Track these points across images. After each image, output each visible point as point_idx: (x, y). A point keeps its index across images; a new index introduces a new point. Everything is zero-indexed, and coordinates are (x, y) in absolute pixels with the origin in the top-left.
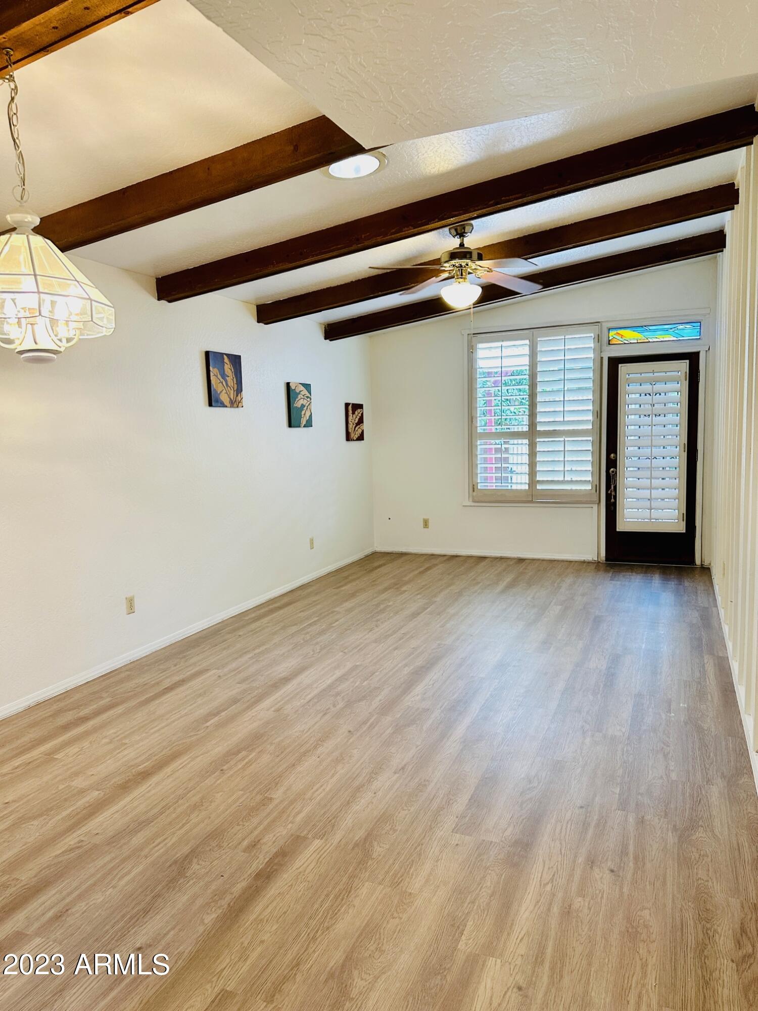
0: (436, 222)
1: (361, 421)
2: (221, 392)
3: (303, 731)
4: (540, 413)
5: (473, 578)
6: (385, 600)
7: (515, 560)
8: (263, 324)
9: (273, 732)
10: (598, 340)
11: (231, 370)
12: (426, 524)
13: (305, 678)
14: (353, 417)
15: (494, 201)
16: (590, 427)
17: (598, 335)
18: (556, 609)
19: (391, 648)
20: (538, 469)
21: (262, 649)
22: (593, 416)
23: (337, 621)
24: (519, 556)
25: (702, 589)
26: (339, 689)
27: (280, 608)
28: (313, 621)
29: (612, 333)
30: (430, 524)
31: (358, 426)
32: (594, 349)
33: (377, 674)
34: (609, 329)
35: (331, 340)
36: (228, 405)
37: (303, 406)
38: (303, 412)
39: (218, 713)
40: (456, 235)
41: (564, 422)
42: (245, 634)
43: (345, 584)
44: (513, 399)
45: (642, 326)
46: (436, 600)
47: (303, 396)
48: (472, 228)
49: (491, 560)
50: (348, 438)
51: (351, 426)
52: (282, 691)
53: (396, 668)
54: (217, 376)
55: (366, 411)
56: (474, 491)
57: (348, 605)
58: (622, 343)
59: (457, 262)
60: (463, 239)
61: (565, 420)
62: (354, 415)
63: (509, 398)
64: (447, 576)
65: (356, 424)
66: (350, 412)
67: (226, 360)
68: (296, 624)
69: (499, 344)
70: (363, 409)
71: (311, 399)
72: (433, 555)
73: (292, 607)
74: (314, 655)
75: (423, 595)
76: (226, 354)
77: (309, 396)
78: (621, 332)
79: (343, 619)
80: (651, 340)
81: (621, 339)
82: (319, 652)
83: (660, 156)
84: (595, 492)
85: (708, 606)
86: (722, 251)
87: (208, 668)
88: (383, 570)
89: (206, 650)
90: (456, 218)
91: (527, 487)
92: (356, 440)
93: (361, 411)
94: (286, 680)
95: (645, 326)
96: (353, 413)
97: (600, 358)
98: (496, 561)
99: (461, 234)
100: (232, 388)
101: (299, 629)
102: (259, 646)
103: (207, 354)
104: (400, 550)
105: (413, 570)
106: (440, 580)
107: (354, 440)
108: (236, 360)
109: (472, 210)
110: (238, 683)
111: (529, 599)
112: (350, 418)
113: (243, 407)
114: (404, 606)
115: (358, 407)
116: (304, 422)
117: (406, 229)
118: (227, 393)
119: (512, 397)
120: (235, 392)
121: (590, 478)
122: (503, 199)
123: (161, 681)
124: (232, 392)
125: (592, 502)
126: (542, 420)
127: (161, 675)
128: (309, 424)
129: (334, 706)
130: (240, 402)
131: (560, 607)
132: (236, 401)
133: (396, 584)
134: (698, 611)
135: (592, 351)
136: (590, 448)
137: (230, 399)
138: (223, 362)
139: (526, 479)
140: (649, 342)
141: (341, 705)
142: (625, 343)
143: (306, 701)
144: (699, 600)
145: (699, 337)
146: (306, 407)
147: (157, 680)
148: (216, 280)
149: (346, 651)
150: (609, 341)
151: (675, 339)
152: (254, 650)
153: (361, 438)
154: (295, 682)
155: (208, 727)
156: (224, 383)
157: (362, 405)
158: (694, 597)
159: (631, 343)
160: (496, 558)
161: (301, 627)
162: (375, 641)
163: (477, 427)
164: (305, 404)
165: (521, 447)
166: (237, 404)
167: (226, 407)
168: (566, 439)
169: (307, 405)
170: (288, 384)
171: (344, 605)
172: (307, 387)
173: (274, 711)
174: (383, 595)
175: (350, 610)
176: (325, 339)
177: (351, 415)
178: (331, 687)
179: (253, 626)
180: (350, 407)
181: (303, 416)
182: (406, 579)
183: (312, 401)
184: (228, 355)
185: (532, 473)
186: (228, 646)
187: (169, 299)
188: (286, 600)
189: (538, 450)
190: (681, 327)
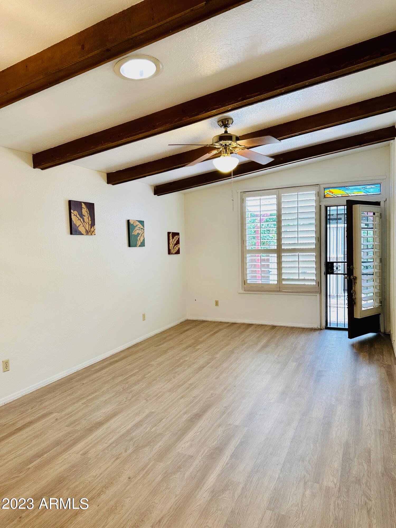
0: (203, 113)
1: (178, 242)
2: (79, 226)
3: (96, 476)
4: (283, 239)
5: (242, 340)
6: (184, 356)
7: (270, 327)
8: (111, 185)
9: (73, 477)
10: (318, 195)
11: (87, 212)
12: (217, 303)
13: (113, 424)
14: (172, 240)
15: (241, 98)
16: (314, 247)
17: (318, 192)
18: (293, 365)
19: (179, 397)
20: (283, 272)
21: (94, 395)
22: (315, 240)
23: (149, 373)
24: (272, 324)
25: (386, 350)
26: (134, 434)
27: (117, 361)
28: (134, 372)
29: (327, 191)
30: (220, 303)
31: (176, 246)
32: (315, 200)
33: (164, 420)
34: (325, 188)
35: (158, 195)
36: (85, 233)
37: (138, 234)
38: (139, 238)
39: (42, 455)
40: (222, 126)
41: (298, 244)
42: (87, 383)
43: (163, 344)
44: (271, 230)
45: (344, 187)
46: (216, 356)
47: (139, 228)
48: (232, 121)
49: (255, 326)
50: (170, 253)
51: (171, 246)
52: (94, 435)
53: (179, 416)
54: (76, 216)
55: (181, 237)
56: (245, 284)
57: (160, 360)
58: (333, 197)
59: (223, 142)
60: (227, 128)
61: (298, 243)
62: (173, 239)
63: (268, 229)
64: (227, 338)
65: (175, 244)
66: (171, 237)
67: (83, 206)
68: (122, 375)
69: (259, 198)
70: (179, 235)
71: (144, 230)
72: (221, 322)
73: (125, 360)
74: (126, 402)
75: (209, 352)
76: (83, 202)
77: (143, 228)
78: (331, 190)
79: (154, 371)
80: (350, 195)
81: (332, 195)
82: (130, 399)
83: (354, 62)
84: (318, 286)
85: (391, 364)
86: (394, 139)
87: (52, 412)
88: (189, 333)
89: (58, 395)
90: (217, 110)
91: (276, 282)
92: (174, 254)
93: (178, 237)
94: (100, 424)
95: (346, 187)
96: (173, 238)
97: (319, 207)
98: (259, 327)
99: (226, 126)
100: (87, 223)
101: (123, 379)
102: (92, 393)
103: (70, 202)
104: (202, 319)
105: (207, 333)
106: (222, 341)
107: (173, 254)
108: (91, 207)
109: (227, 104)
110: (66, 426)
111: (276, 356)
112: (171, 241)
113: (95, 235)
114: (196, 361)
115: (175, 234)
116: (139, 243)
117: (184, 118)
118: (84, 226)
119: (270, 229)
120: (90, 226)
121: (315, 278)
122: (247, 96)
123: (17, 422)
124: (88, 225)
125: (316, 292)
126: (285, 242)
127: (20, 416)
128: (143, 245)
129: (126, 451)
130: (93, 232)
131: (295, 363)
132: (90, 231)
133: (194, 344)
134: (384, 368)
135: (315, 201)
136: (315, 260)
137: (86, 230)
138: (81, 208)
139: (276, 278)
140: (349, 196)
141: (131, 450)
142: (334, 197)
143: (107, 445)
144: (385, 359)
145: (379, 193)
146: (141, 235)
147: (14, 421)
148: (68, 155)
149: (148, 399)
150: (325, 195)
151: (365, 194)
152: (88, 396)
153: (178, 252)
154: (105, 426)
155: (29, 468)
156: (82, 220)
157: (179, 233)
158: (381, 357)
159: (338, 197)
160: (259, 325)
161: (125, 378)
162: (170, 391)
163: (246, 246)
164: (140, 233)
165: (273, 258)
166: (91, 233)
167: (83, 235)
168: (300, 254)
169: (141, 233)
170: (128, 221)
171: (158, 359)
172: (142, 222)
173: (81, 455)
174: (185, 351)
175: (160, 364)
176: (155, 194)
177: (172, 239)
178: (128, 432)
179: (95, 376)
180: (171, 234)
181: (138, 240)
182: (201, 340)
183: (145, 231)
184: (85, 203)
185: (280, 274)
186: (72, 393)
187: (42, 167)
188: (123, 355)
189: (283, 260)
190: (368, 187)
